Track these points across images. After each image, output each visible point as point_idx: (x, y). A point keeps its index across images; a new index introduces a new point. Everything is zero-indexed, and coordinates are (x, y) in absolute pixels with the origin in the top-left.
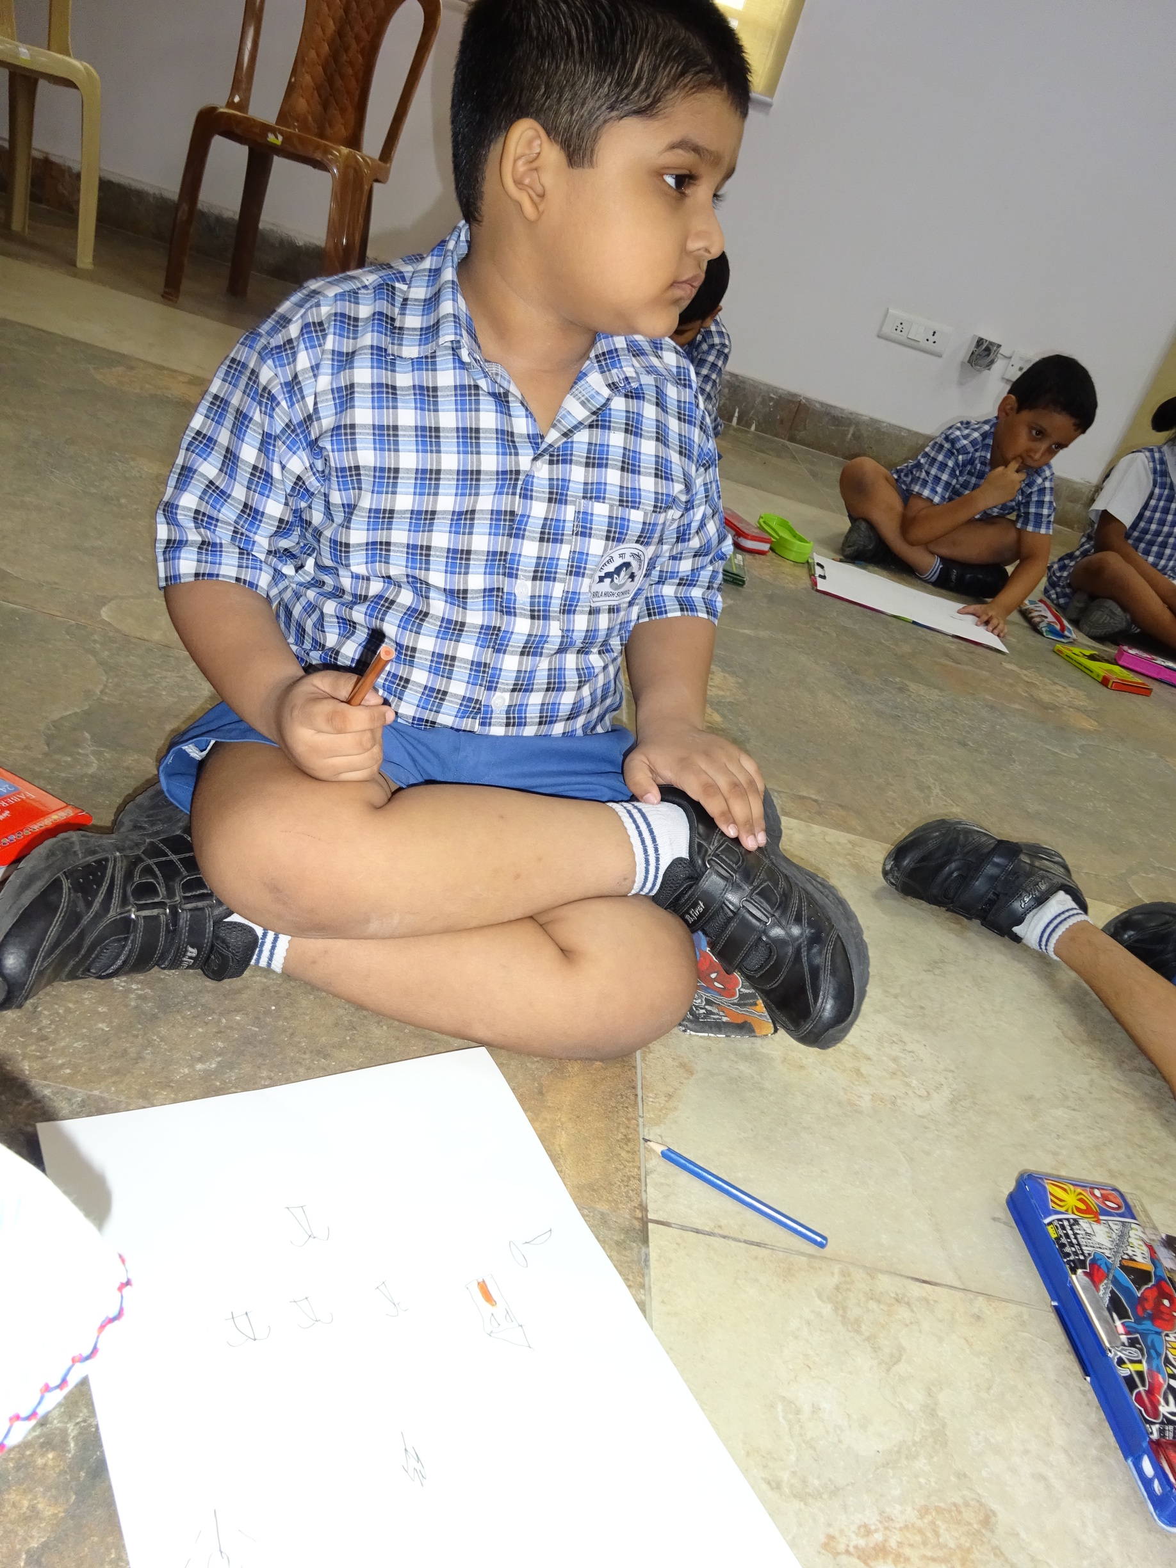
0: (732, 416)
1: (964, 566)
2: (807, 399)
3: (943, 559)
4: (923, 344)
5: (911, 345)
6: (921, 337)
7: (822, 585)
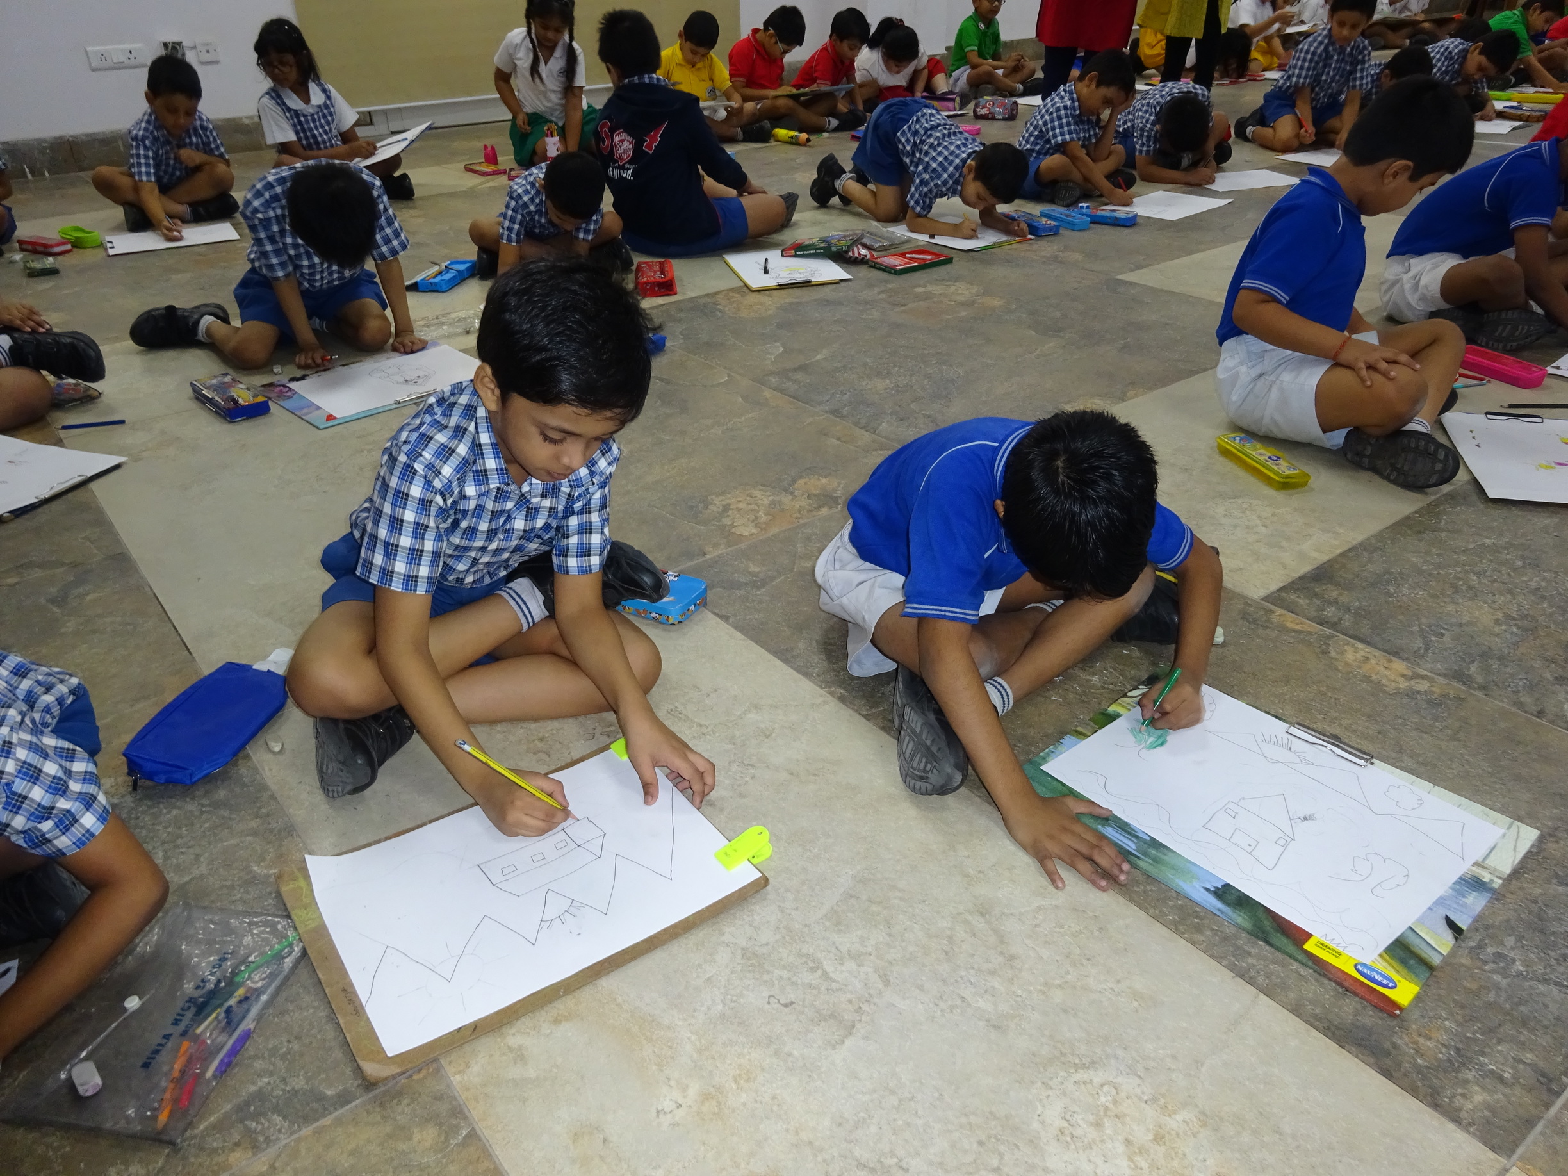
0: (25, 173)
1: (203, 203)
2: (73, 136)
3: (190, 204)
4: (127, 62)
5: (119, 67)
6: (122, 58)
7: (111, 252)
